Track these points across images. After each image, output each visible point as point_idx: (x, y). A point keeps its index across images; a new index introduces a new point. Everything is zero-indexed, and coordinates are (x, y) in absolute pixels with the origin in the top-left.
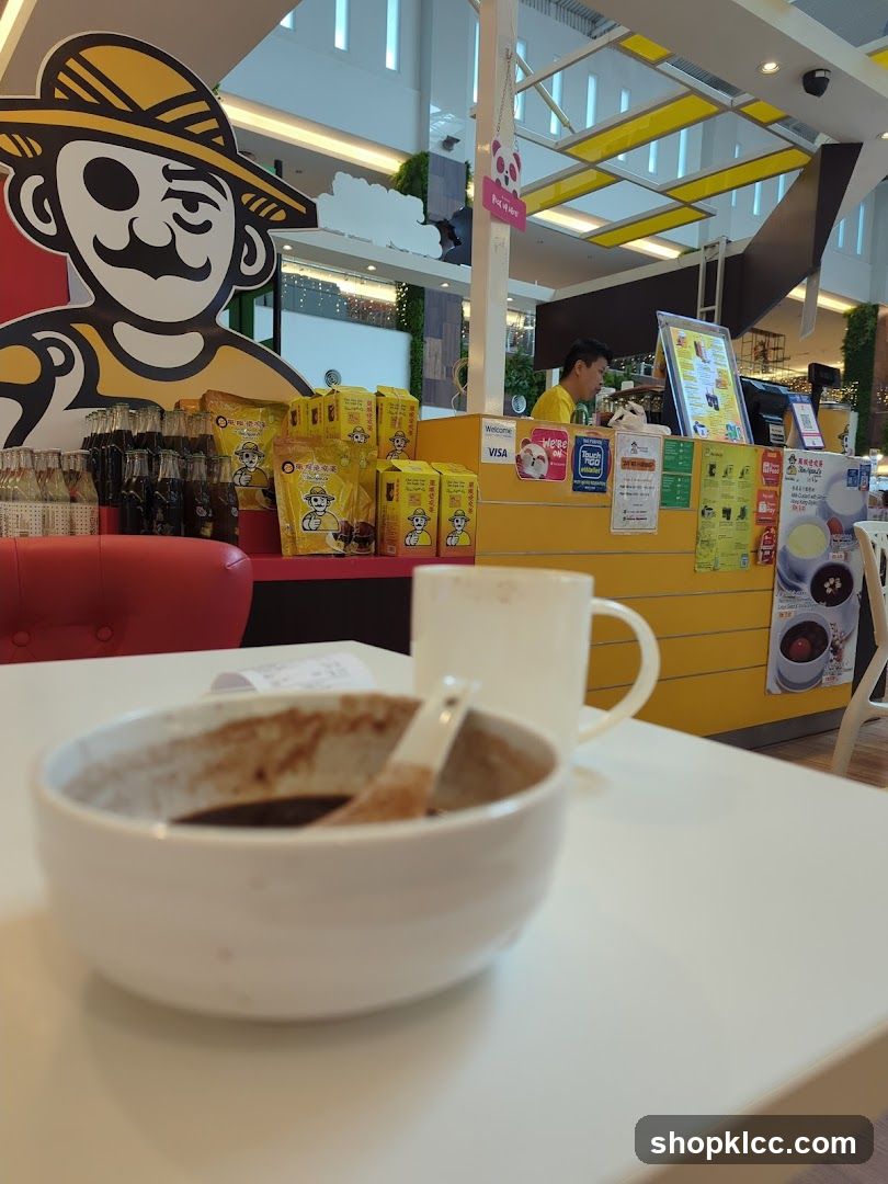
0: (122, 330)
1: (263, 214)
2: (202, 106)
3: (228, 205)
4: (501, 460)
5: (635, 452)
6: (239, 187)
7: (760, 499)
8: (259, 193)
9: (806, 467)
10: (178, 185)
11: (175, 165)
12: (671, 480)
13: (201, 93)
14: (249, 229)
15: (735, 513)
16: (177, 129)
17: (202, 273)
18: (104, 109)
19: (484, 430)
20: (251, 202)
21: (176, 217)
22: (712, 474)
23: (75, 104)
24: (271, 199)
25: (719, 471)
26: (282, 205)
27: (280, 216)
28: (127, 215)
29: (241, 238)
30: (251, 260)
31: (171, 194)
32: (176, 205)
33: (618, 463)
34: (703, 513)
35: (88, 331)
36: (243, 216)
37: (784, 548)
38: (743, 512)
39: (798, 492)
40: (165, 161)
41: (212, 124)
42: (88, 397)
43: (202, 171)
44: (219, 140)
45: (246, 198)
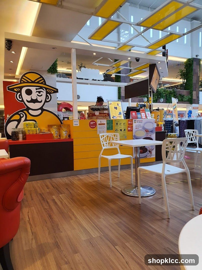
0: (30, 111)
1: (50, 92)
2: (41, 79)
3: (45, 92)
4: (77, 125)
5: (101, 122)
6: (46, 89)
7: (128, 127)
8: (49, 89)
9: (139, 122)
10: (38, 90)
11: (37, 88)
12: (109, 126)
13: (41, 77)
14: (48, 94)
15: (123, 130)
16: (38, 83)
17: (41, 102)
18: (28, 82)
19: (74, 122)
20: (48, 91)
21: (37, 95)
22: (117, 124)
23: (24, 82)
24: (51, 90)
25: (119, 124)
26: (53, 90)
27: (53, 92)
28: (30, 96)
29: (47, 96)
30: (48, 99)
31: (37, 92)
32: (38, 93)
33: (98, 124)
34: (116, 130)
35: (25, 112)
36: (47, 93)
37: (134, 135)
38: (125, 130)
39: (137, 126)
40: (36, 87)
41: (43, 81)
42: (26, 120)
43: (41, 88)
44: (44, 83)
45: (47, 90)
